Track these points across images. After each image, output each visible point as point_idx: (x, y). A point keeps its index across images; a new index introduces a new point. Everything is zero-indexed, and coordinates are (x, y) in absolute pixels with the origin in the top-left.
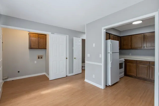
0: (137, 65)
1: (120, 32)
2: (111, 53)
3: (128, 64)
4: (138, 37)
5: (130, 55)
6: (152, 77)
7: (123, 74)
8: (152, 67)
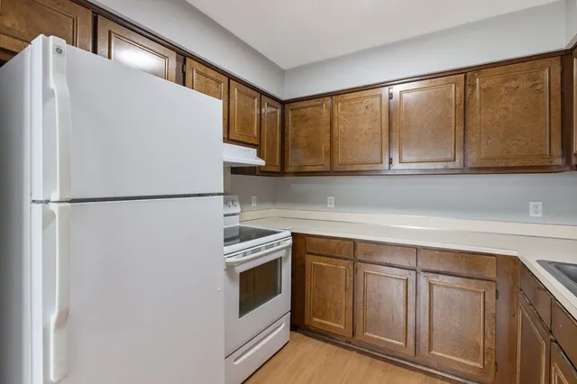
0: (355, 271)
1: (281, 73)
2: (54, 207)
3: (312, 261)
4: (363, 107)
5: (329, 206)
6: (430, 350)
7: (282, 327)
8: (431, 285)
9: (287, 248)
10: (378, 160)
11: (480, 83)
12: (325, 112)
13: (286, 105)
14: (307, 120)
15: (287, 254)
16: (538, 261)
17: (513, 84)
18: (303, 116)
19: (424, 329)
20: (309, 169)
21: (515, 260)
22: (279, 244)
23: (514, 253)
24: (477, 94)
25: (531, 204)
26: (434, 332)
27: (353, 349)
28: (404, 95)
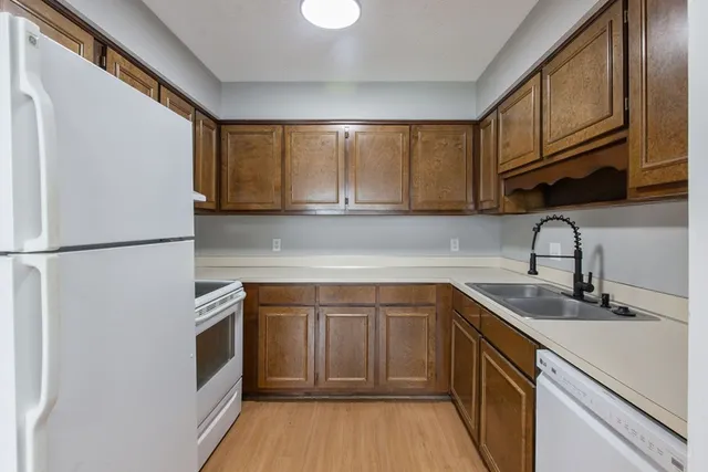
3: (267, 313)
4: (319, 141)
5: (274, 250)
6: (387, 376)
7: (233, 399)
8: (388, 318)
9: (239, 302)
10: (334, 199)
11: (422, 136)
12: (276, 142)
13: (223, 127)
14: (252, 149)
15: (239, 308)
16: (466, 284)
17: (443, 141)
18: (248, 143)
19: (383, 360)
20: (254, 207)
21: (448, 286)
22: (232, 297)
23: (448, 281)
24: (419, 146)
25: (452, 241)
26: (391, 360)
27: (314, 400)
28: (360, 136)
